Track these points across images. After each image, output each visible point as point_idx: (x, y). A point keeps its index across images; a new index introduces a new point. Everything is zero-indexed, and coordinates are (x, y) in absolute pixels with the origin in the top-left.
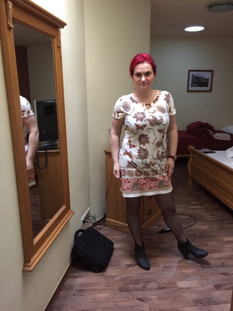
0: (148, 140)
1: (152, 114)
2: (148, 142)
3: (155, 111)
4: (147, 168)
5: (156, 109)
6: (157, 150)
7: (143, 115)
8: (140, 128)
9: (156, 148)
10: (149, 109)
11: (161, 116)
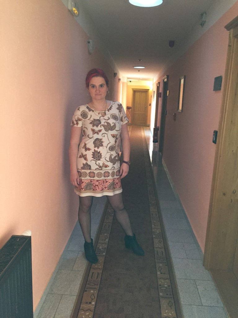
0: (102, 144)
1: (106, 121)
2: (102, 145)
3: (109, 119)
4: (100, 170)
5: (110, 117)
6: (110, 153)
7: (99, 121)
8: (96, 132)
9: (109, 151)
10: (104, 117)
11: (114, 123)
